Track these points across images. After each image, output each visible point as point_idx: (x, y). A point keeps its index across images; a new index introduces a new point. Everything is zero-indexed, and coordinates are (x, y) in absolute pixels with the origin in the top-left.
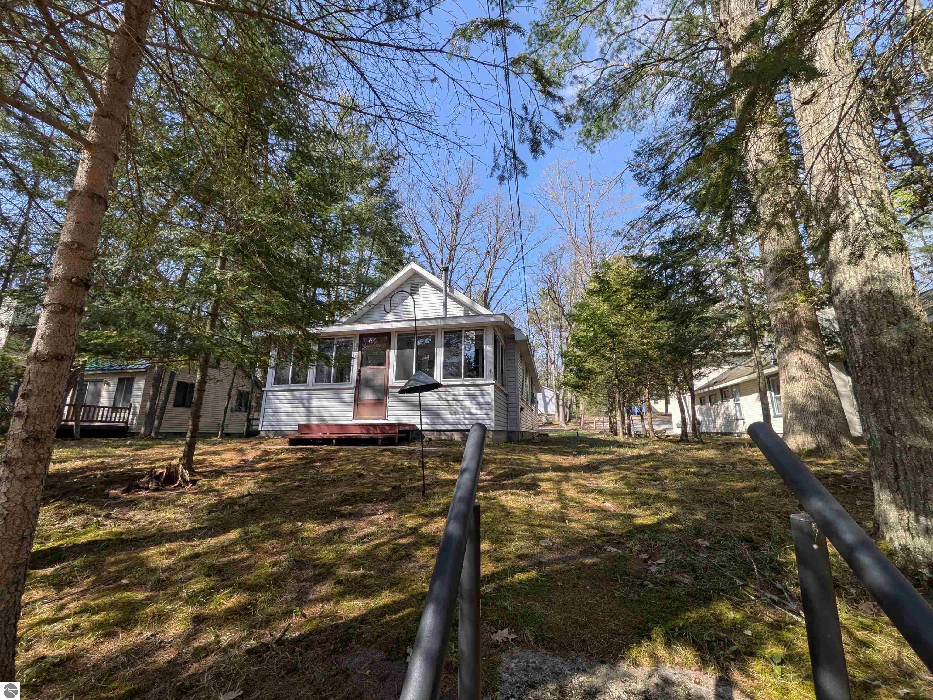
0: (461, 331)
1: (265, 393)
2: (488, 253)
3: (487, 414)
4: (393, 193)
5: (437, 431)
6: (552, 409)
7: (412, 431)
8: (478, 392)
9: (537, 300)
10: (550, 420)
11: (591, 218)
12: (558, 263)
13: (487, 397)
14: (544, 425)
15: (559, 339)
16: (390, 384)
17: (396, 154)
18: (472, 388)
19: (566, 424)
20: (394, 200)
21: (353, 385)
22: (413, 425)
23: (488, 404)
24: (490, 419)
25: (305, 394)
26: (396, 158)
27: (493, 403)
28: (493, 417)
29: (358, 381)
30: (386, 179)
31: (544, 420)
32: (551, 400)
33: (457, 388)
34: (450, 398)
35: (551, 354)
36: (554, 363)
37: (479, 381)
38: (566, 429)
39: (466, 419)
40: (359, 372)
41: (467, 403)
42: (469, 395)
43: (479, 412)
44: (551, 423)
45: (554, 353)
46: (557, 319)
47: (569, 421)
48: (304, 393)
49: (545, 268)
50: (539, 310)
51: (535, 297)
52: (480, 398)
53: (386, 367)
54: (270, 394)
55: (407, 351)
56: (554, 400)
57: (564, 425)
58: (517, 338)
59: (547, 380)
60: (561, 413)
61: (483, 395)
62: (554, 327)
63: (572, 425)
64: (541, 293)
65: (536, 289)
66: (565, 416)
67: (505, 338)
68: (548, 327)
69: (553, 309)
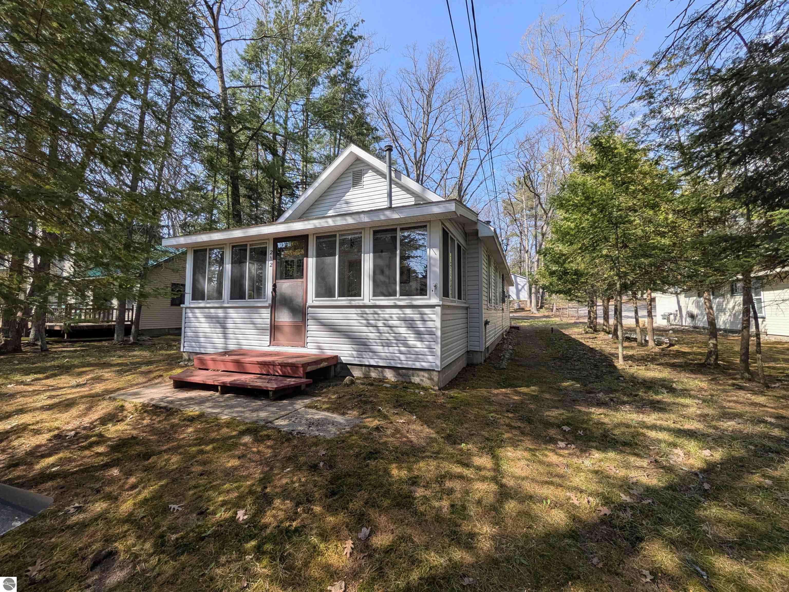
0: (395, 230)
1: (184, 310)
2: (461, 142)
3: (429, 348)
4: (356, 82)
5: (366, 366)
6: (524, 295)
7: (335, 365)
8: (417, 317)
9: (512, 190)
10: (522, 306)
11: (579, 86)
12: (536, 148)
13: (430, 324)
14: (516, 311)
15: (533, 228)
16: (309, 303)
17: (355, 34)
18: (408, 311)
19: (538, 310)
20: (359, 90)
21: (270, 302)
22: (336, 357)
23: (431, 333)
24: (433, 354)
25: (220, 313)
26: (356, 40)
27: (439, 333)
28: (439, 353)
29: (274, 298)
30: (349, 66)
31: (516, 306)
32: (523, 287)
33: (388, 311)
34: (380, 324)
35: (525, 243)
36: (527, 252)
37: (419, 301)
38: (538, 315)
39: (401, 353)
40: (275, 286)
41: (403, 330)
42: (405, 320)
43: (419, 344)
44: (522, 310)
45: (529, 243)
46: (532, 208)
47: (541, 307)
48: (220, 311)
49: (522, 154)
50: (513, 200)
51: (510, 188)
52: (419, 324)
53: (304, 280)
54: (188, 311)
55: (328, 259)
56: (527, 287)
57: (535, 311)
58: (480, 235)
59: (520, 268)
60: (534, 301)
61: (424, 321)
62: (529, 217)
63: (543, 312)
64: (516, 182)
65: (512, 178)
66: (537, 302)
67: (466, 235)
68: (522, 216)
69: (528, 199)
